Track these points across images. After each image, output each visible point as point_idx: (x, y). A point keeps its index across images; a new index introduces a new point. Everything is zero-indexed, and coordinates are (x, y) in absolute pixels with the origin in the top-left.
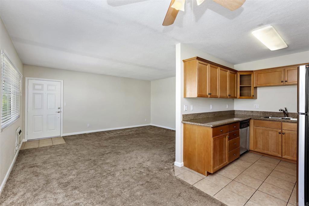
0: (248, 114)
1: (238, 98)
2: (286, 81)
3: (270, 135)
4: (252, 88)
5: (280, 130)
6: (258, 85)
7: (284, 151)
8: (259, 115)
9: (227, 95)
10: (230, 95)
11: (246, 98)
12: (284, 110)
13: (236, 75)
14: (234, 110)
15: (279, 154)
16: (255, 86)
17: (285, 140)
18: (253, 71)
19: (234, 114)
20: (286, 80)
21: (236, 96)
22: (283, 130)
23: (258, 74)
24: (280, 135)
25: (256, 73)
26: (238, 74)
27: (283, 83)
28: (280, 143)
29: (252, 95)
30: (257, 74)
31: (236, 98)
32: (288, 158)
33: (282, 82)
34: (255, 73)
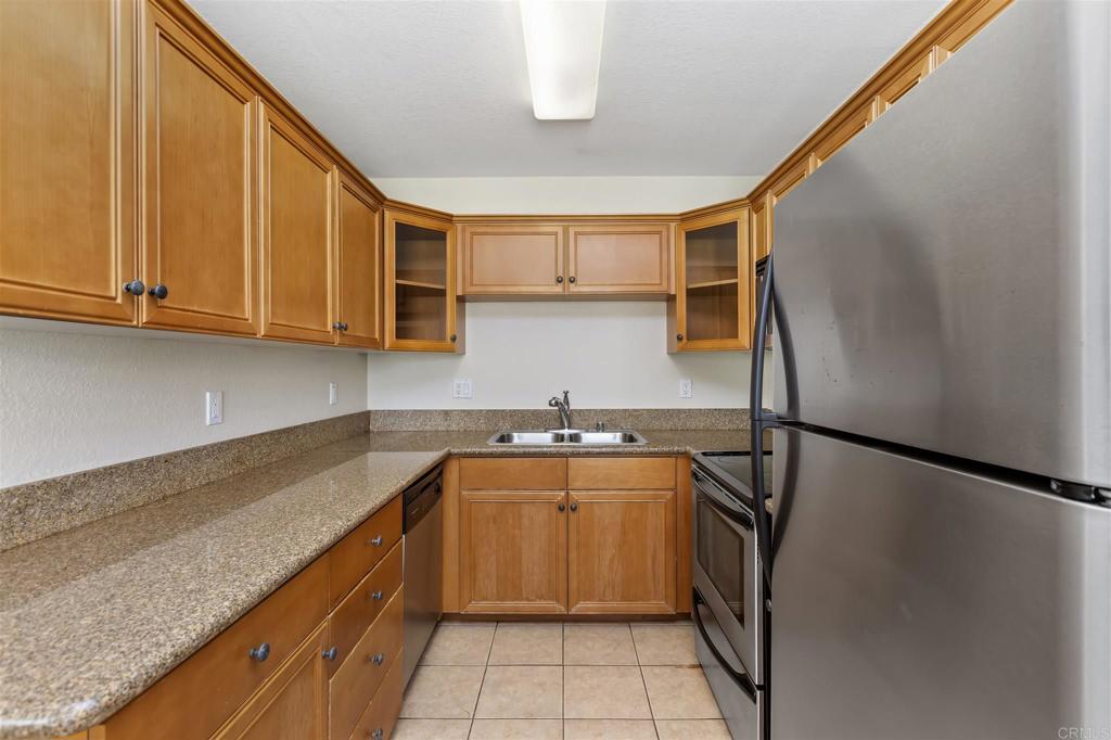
0: (428, 428)
1: (387, 345)
2: (572, 281)
3: (526, 521)
4: (450, 300)
5: (563, 493)
6: (472, 285)
7: (574, 585)
8: (472, 427)
9: (325, 325)
10: (342, 328)
11: (425, 350)
12: (561, 398)
13: (377, 216)
14: (369, 412)
15: (558, 601)
16: (460, 293)
17: (578, 532)
18: (452, 216)
19: (367, 432)
20: (572, 274)
21: (377, 336)
22: (572, 493)
23: (473, 234)
24: (562, 516)
25: (464, 230)
26: (387, 213)
27: (560, 285)
28: (562, 554)
29: (449, 334)
30: (468, 235)
31: (377, 345)
32: (588, 609)
33: (559, 280)
34: (459, 226)
